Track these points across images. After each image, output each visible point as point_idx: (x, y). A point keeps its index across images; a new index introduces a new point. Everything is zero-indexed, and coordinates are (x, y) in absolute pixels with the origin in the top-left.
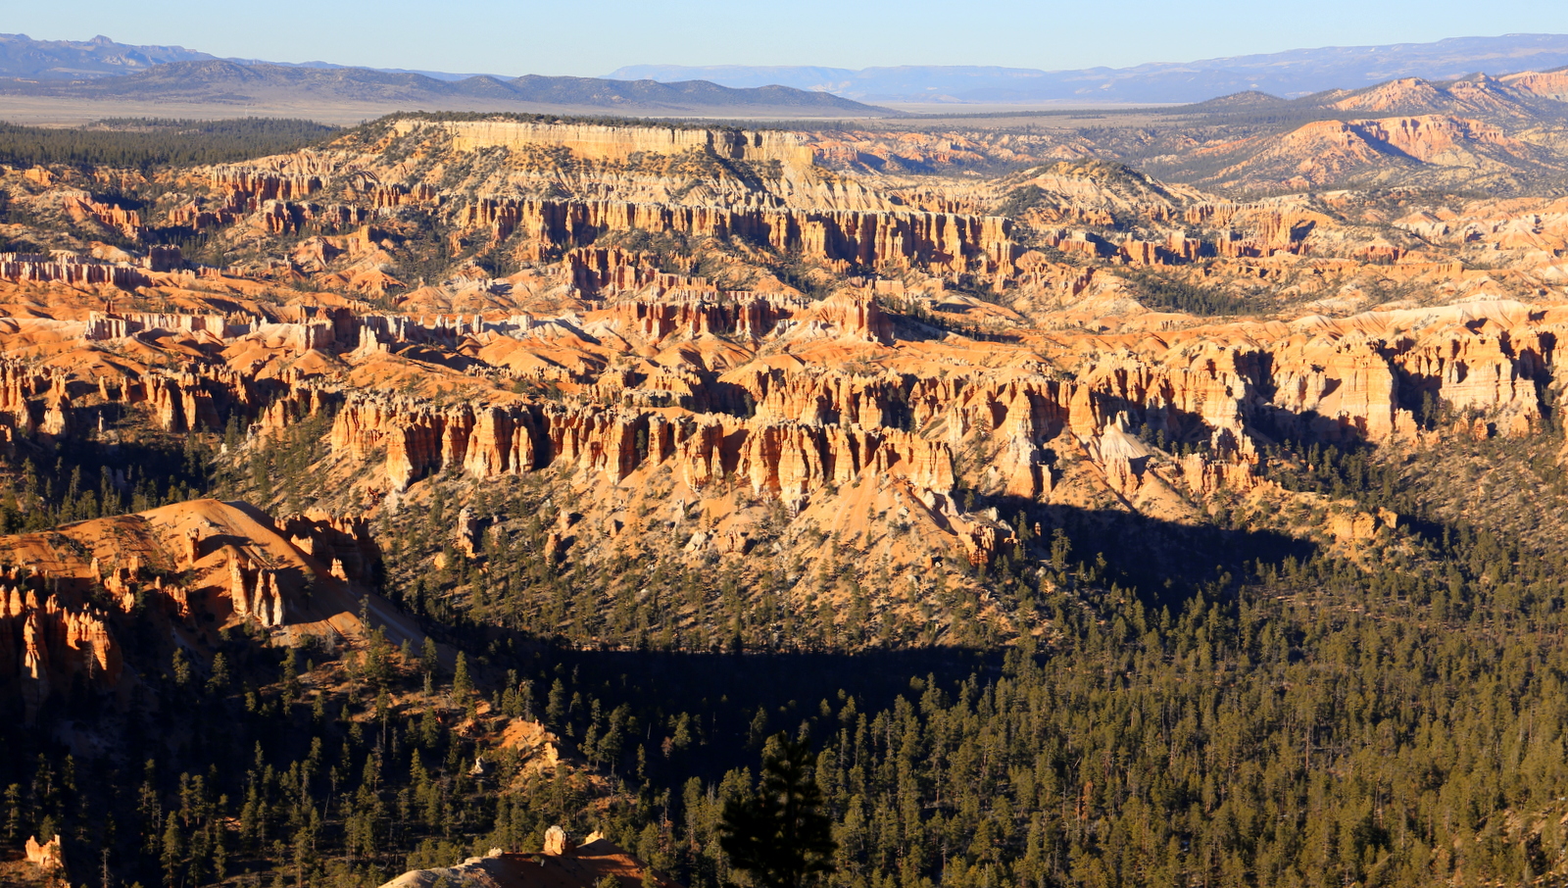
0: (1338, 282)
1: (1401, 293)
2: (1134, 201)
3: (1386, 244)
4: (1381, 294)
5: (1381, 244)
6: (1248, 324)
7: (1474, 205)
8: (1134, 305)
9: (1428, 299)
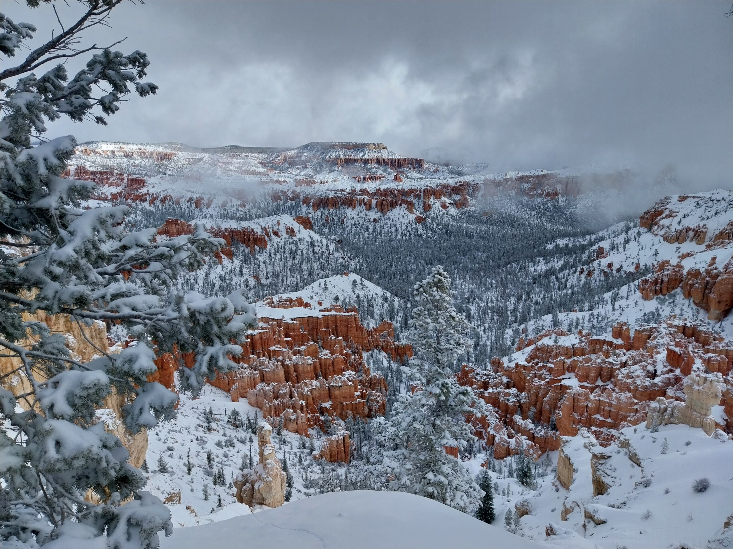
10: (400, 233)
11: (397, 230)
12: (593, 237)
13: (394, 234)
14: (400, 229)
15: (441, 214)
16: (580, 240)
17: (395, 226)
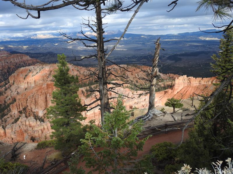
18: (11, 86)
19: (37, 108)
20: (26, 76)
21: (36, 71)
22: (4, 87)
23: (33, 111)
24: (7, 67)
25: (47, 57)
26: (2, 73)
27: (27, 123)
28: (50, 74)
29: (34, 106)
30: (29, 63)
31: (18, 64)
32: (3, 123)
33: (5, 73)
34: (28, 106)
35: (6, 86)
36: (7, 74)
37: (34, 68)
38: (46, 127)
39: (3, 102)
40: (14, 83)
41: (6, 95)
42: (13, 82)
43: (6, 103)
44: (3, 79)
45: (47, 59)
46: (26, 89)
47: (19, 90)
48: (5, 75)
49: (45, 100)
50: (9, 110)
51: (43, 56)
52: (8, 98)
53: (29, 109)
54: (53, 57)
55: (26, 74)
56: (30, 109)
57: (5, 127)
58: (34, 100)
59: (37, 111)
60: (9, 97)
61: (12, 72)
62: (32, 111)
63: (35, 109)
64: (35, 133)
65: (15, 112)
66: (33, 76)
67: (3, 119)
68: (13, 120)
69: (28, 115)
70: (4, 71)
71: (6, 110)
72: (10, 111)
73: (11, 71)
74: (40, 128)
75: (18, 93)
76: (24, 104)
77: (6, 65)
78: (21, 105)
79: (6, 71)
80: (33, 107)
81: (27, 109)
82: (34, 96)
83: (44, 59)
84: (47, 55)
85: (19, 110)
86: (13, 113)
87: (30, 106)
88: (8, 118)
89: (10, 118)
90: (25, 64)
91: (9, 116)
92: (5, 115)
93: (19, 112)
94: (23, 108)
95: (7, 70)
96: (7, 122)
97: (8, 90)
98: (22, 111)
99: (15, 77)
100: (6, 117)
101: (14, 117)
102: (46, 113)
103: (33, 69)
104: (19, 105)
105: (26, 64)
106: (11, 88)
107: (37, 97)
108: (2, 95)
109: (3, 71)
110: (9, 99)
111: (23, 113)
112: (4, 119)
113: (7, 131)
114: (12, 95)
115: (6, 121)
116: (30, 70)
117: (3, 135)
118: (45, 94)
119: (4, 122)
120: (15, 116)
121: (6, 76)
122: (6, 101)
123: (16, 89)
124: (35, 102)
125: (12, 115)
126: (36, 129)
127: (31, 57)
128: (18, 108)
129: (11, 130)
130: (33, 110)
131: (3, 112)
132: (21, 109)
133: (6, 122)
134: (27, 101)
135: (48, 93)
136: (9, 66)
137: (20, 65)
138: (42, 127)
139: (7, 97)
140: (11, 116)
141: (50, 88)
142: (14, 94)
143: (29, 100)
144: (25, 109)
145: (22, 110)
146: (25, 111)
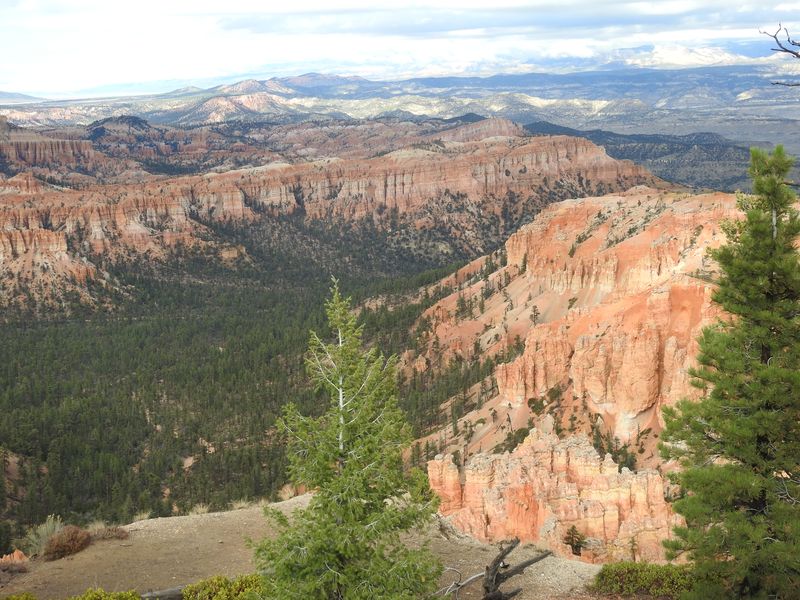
0: (223, 159)
1: (246, 162)
2: (144, 132)
3: (242, 144)
4: (239, 164)
5: (239, 143)
6: (186, 177)
7: (275, 127)
8: (144, 172)
9: (257, 164)
10: (39, 305)
11: (31, 301)
12: (431, 290)
13: (23, 307)
14: (37, 296)
15: (133, 258)
16: (409, 297)
17: (25, 290)
18: (509, 279)
19: (609, 396)
20: (580, 240)
21: (628, 219)
22: (481, 283)
23: (594, 408)
24: (504, 191)
25: (688, 157)
26: (480, 216)
27: (560, 461)
28: (692, 242)
29: (601, 386)
30: (601, 183)
31: (552, 183)
32: (456, 442)
33: (495, 220)
34: (571, 381)
35: (491, 277)
36: (502, 223)
37: (619, 204)
38: (640, 497)
39: (471, 348)
40: (524, 270)
41: (483, 319)
42: (520, 264)
43: (481, 352)
44: (483, 247)
45: (689, 168)
46: (572, 301)
47: (541, 304)
48: (493, 228)
49: (653, 366)
50: (489, 386)
51: (671, 152)
52: (492, 333)
53: (575, 398)
54: (718, 158)
55: (580, 232)
56: (580, 395)
57: (465, 460)
58: (601, 360)
59: (612, 412)
60: (498, 329)
61: (522, 217)
62: (586, 408)
63: (601, 402)
64: (590, 513)
65: (511, 399)
66: (611, 243)
67: (460, 424)
68: (502, 437)
69: (566, 423)
70: (490, 208)
71: (479, 384)
72: (493, 391)
73: (520, 212)
74: (613, 496)
75: (535, 317)
76: (557, 372)
77: (500, 184)
78: (541, 373)
79: (498, 211)
80: (595, 389)
81: (565, 395)
82: (606, 337)
83: (671, 164)
84: (688, 147)
85: (530, 396)
86: (505, 404)
87: (583, 386)
88: (483, 421)
89: (490, 425)
90: (584, 182)
91: (485, 412)
92: (472, 407)
93: (531, 401)
94: (552, 386)
95: (505, 205)
96: (473, 439)
97: (498, 297)
98: (545, 403)
99: (535, 241)
100: (472, 416)
101: (506, 424)
102: (650, 430)
103: (614, 208)
104: (535, 374)
105: (588, 182)
106: (509, 289)
107: (617, 347)
108: (471, 313)
109: (485, 209)
110: (497, 336)
111: (547, 409)
112: (466, 426)
113: (469, 479)
114: (510, 323)
115: (472, 433)
116: (599, 215)
117: (451, 494)
118: (655, 336)
119: (461, 438)
120: (509, 420)
121: (497, 231)
122: (484, 344)
123: (530, 298)
124: (608, 368)
125: (498, 414)
126: (595, 496)
127: (613, 153)
128: (530, 382)
129: (487, 480)
130: (591, 405)
131: (465, 393)
132: (542, 392)
133: (469, 436)
134: (570, 357)
135: (670, 335)
136: (513, 189)
137: (561, 187)
138: (624, 496)
139: (487, 328)
140: (495, 415)
141: (684, 308)
142: (520, 316)
143: (579, 353)
144: (555, 394)
145: (543, 398)
146: (554, 404)
